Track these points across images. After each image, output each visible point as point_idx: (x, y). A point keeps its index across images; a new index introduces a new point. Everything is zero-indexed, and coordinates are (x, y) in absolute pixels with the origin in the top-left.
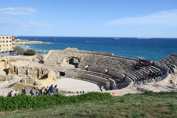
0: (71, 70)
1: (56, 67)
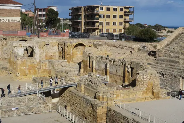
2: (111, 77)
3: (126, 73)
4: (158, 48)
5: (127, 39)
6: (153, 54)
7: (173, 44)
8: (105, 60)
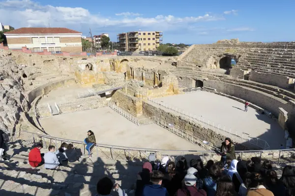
0: (215, 77)
1: (193, 71)
2: (146, 81)
3: (156, 78)
4: (178, 60)
5: (157, 54)
6: (175, 64)
7: (188, 57)
8: (142, 70)
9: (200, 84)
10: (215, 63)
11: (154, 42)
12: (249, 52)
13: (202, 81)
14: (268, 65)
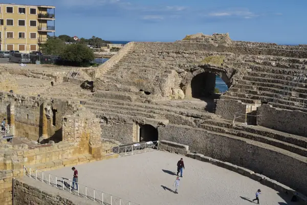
0: (184, 117)
1: (133, 103)
2: (17, 128)
3: (45, 119)
4: (97, 75)
5: (44, 61)
6: (89, 86)
7: (121, 69)
8: (7, 99)
9: (149, 133)
10: (181, 86)
11: (34, 30)
12: (252, 64)
13: (155, 126)
14: (294, 94)
